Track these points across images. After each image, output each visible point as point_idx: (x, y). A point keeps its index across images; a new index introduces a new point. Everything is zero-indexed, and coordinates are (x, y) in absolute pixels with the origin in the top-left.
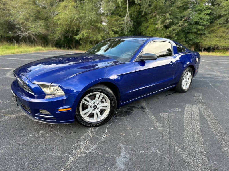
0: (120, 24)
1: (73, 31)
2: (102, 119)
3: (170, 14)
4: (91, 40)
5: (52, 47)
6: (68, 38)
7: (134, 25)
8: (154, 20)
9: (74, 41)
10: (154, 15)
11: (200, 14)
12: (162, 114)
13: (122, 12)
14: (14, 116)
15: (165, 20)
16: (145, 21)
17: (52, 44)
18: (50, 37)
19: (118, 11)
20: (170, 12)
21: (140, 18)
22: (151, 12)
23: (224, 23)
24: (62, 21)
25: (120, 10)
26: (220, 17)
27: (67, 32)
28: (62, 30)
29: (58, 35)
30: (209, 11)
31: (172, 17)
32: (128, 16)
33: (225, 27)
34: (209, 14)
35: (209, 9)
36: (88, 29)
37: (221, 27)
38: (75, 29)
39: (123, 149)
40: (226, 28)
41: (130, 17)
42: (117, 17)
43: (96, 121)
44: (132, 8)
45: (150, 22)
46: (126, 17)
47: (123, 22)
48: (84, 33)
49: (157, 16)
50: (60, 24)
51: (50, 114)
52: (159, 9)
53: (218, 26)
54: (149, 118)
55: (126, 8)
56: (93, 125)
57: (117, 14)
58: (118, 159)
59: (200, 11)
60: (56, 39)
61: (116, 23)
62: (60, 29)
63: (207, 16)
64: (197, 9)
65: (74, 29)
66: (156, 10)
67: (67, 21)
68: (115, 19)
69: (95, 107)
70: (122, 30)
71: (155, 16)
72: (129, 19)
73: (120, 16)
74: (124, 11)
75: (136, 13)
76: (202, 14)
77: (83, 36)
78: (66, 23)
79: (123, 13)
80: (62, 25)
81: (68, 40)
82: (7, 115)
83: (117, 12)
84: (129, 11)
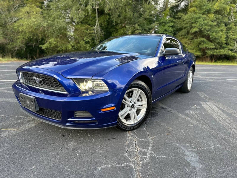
0: (90, 33)
1: (37, 40)
2: (139, 120)
3: (139, 25)
4: (59, 49)
5: (12, 57)
6: (31, 48)
7: (105, 35)
8: (124, 30)
9: (38, 51)
10: (123, 25)
11: (164, 26)
12: (187, 112)
13: (92, 21)
15: (135, 31)
16: (114, 31)
17: (12, 54)
18: (9, 46)
19: (86, 19)
20: (139, 23)
21: (110, 29)
22: (121, 23)
23: (185, 35)
24: (24, 28)
25: (88, 19)
26: (181, 29)
27: (30, 40)
28: (24, 38)
29: (19, 43)
30: (172, 24)
31: (141, 28)
32: (97, 25)
33: (186, 38)
34: (172, 27)
35: (172, 22)
36: (56, 38)
37: (183, 38)
38: (40, 37)
39: (183, 148)
40: (187, 39)
41: (100, 27)
42: (87, 26)
43: (133, 123)
44: (102, 18)
45: (119, 33)
46: (96, 26)
47: (93, 31)
48: (52, 41)
49: (127, 27)
50: (22, 31)
52: (128, 20)
53: (180, 38)
55: (95, 17)
56: (130, 128)
57: (86, 23)
58: (187, 158)
59: (164, 24)
60: (16, 48)
61: (86, 31)
62: (22, 37)
63: (171, 28)
64: (161, 21)
65: (39, 37)
66: (126, 21)
67: (31, 27)
68: (84, 28)
69: (133, 106)
70: (93, 39)
71: (125, 27)
72: (99, 29)
73: (89, 25)
74: (94, 20)
75: (105, 23)
76: (166, 26)
77: (50, 45)
78: (30, 30)
79: (92, 22)
80: (25, 33)
81: (31, 50)
83: (86, 21)
84: (98, 20)
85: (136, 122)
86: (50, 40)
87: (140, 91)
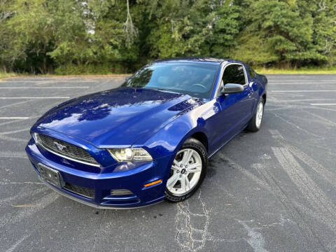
0: (119, 33)
1: (42, 45)
2: (191, 187)
3: (189, 19)
4: (75, 57)
5: (8, 72)
6: (34, 56)
7: (140, 34)
8: (167, 26)
9: (45, 60)
10: (167, 19)
11: (226, 18)
13: (120, 14)
14: (40, 205)
15: (184, 27)
16: (154, 27)
17: (7, 67)
18: (3, 55)
19: (113, 12)
20: (189, 16)
21: (147, 24)
22: (163, 15)
23: (256, 31)
24: (22, 27)
25: (116, 11)
26: (250, 22)
27: (32, 45)
28: (23, 43)
29: (16, 51)
30: (237, 15)
31: (192, 23)
32: (129, 20)
33: (257, 35)
34: (238, 19)
35: (237, 11)
36: (70, 41)
37: (253, 36)
38: (47, 42)
39: (246, 227)
40: (259, 37)
41: (133, 22)
42: (114, 22)
44: (135, 9)
45: (161, 30)
46: (127, 22)
47: (123, 30)
48: (63, 47)
49: (172, 21)
50: (19, 33)
51: (131, 193)
52: (174, 11)
53: (249, 35)
54: (243, 174)
55: (126, 8)
56: (181, 198)
57: (113, 18)
58: (251, 242)
59: (225, 15)
60: (14, 58)
61: (113, 31)
62: (20, 41)
63: (235, 21)
64: (222, 11)
65: (45, 40)
66: (170, 12)
67: (33, 26)
68: (110, 25)
69: (184, 171)
70: (124, 41)
71: (169, 21)
72: (132, 26)
73: (118, 20)
74: (124, 13)
75: (141, 16)
76: (229, 18)
77: (62, 52)
78: (31, 31)
79: (122, 15)
80: (25, 35)
81: (35, 59)
82: (25, 206)
83: (112, 14)
84: (131, 13)
85: (188, 190)
86: (61, 45)
87: (193, 151)
